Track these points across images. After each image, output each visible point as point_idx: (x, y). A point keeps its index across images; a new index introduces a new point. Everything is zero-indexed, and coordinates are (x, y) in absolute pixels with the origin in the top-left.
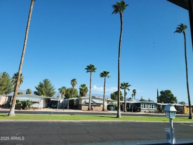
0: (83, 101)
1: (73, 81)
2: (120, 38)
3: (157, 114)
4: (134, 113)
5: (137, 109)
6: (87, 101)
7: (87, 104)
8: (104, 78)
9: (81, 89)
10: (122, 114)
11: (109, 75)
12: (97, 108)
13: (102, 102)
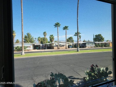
0: (54, 44)
1: (44, 33)
2: (78, 5)
3: (95, 48)
4: (83, 49)
5: (84, 46)
6: (57, 44)
7: (57, 46)
8: (65, 30)
9: (50, 38)
10: (80, 50)
11: (68, 28)
12: (62, 47)
13: (65, 44)
